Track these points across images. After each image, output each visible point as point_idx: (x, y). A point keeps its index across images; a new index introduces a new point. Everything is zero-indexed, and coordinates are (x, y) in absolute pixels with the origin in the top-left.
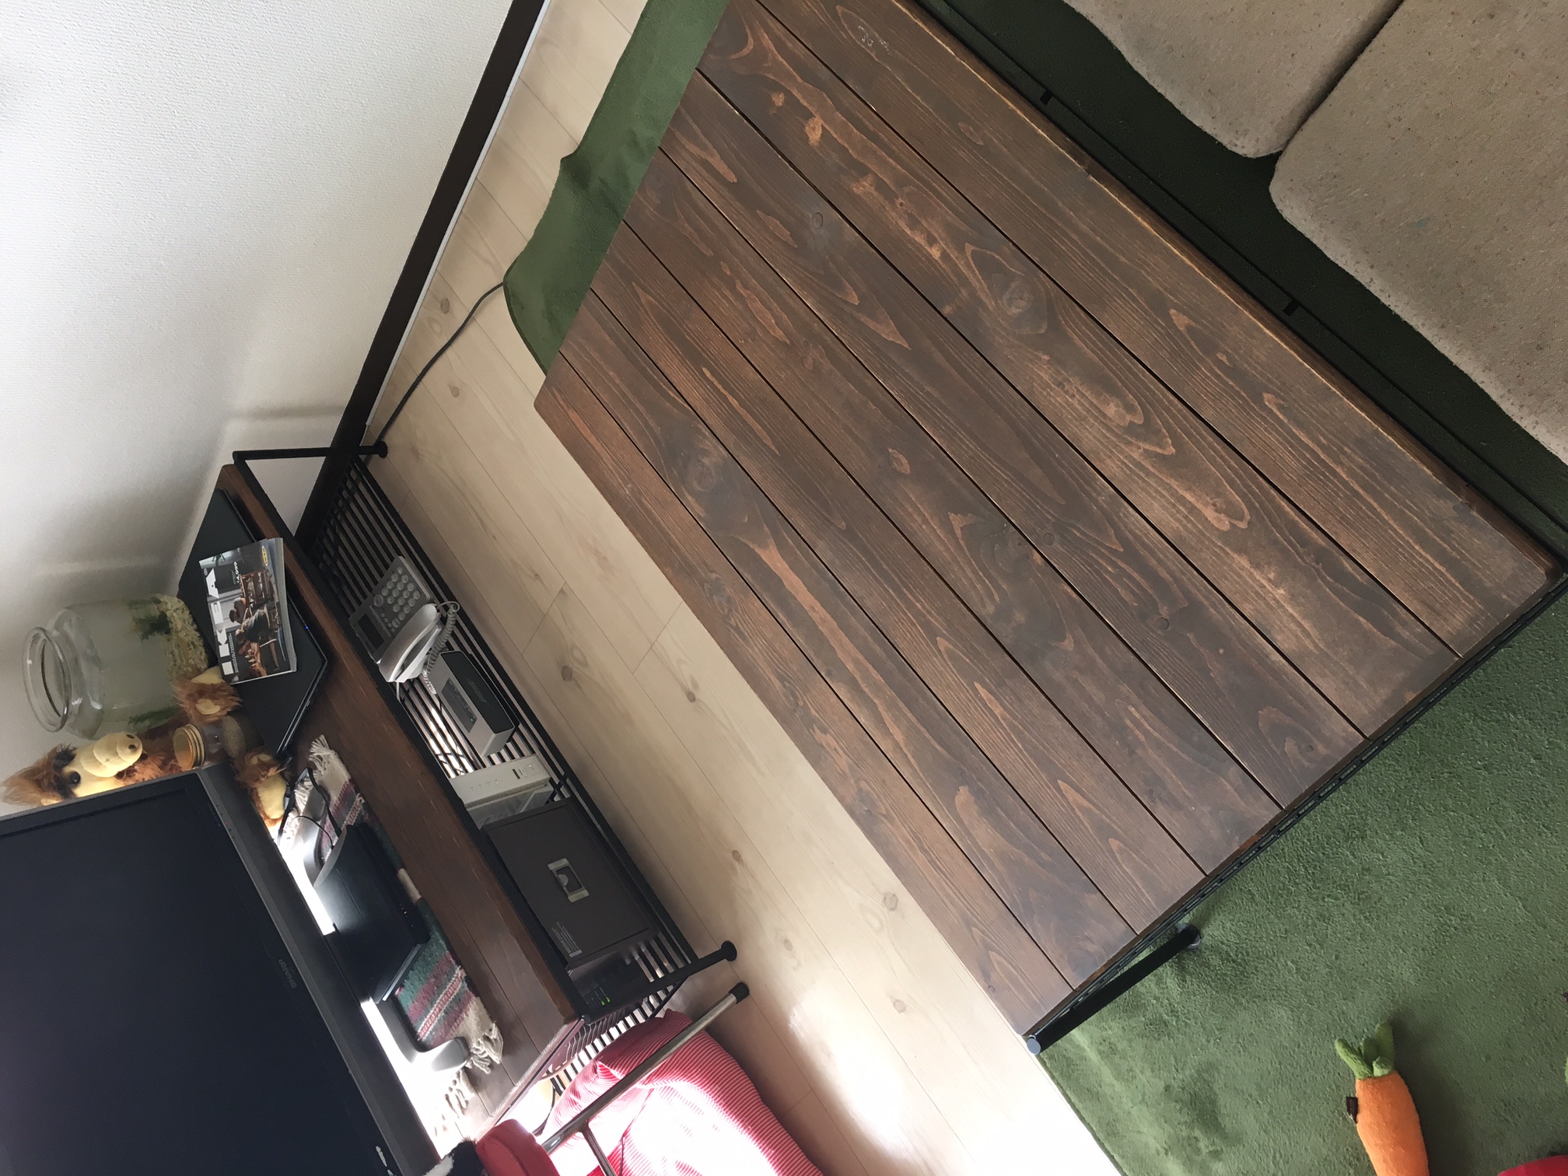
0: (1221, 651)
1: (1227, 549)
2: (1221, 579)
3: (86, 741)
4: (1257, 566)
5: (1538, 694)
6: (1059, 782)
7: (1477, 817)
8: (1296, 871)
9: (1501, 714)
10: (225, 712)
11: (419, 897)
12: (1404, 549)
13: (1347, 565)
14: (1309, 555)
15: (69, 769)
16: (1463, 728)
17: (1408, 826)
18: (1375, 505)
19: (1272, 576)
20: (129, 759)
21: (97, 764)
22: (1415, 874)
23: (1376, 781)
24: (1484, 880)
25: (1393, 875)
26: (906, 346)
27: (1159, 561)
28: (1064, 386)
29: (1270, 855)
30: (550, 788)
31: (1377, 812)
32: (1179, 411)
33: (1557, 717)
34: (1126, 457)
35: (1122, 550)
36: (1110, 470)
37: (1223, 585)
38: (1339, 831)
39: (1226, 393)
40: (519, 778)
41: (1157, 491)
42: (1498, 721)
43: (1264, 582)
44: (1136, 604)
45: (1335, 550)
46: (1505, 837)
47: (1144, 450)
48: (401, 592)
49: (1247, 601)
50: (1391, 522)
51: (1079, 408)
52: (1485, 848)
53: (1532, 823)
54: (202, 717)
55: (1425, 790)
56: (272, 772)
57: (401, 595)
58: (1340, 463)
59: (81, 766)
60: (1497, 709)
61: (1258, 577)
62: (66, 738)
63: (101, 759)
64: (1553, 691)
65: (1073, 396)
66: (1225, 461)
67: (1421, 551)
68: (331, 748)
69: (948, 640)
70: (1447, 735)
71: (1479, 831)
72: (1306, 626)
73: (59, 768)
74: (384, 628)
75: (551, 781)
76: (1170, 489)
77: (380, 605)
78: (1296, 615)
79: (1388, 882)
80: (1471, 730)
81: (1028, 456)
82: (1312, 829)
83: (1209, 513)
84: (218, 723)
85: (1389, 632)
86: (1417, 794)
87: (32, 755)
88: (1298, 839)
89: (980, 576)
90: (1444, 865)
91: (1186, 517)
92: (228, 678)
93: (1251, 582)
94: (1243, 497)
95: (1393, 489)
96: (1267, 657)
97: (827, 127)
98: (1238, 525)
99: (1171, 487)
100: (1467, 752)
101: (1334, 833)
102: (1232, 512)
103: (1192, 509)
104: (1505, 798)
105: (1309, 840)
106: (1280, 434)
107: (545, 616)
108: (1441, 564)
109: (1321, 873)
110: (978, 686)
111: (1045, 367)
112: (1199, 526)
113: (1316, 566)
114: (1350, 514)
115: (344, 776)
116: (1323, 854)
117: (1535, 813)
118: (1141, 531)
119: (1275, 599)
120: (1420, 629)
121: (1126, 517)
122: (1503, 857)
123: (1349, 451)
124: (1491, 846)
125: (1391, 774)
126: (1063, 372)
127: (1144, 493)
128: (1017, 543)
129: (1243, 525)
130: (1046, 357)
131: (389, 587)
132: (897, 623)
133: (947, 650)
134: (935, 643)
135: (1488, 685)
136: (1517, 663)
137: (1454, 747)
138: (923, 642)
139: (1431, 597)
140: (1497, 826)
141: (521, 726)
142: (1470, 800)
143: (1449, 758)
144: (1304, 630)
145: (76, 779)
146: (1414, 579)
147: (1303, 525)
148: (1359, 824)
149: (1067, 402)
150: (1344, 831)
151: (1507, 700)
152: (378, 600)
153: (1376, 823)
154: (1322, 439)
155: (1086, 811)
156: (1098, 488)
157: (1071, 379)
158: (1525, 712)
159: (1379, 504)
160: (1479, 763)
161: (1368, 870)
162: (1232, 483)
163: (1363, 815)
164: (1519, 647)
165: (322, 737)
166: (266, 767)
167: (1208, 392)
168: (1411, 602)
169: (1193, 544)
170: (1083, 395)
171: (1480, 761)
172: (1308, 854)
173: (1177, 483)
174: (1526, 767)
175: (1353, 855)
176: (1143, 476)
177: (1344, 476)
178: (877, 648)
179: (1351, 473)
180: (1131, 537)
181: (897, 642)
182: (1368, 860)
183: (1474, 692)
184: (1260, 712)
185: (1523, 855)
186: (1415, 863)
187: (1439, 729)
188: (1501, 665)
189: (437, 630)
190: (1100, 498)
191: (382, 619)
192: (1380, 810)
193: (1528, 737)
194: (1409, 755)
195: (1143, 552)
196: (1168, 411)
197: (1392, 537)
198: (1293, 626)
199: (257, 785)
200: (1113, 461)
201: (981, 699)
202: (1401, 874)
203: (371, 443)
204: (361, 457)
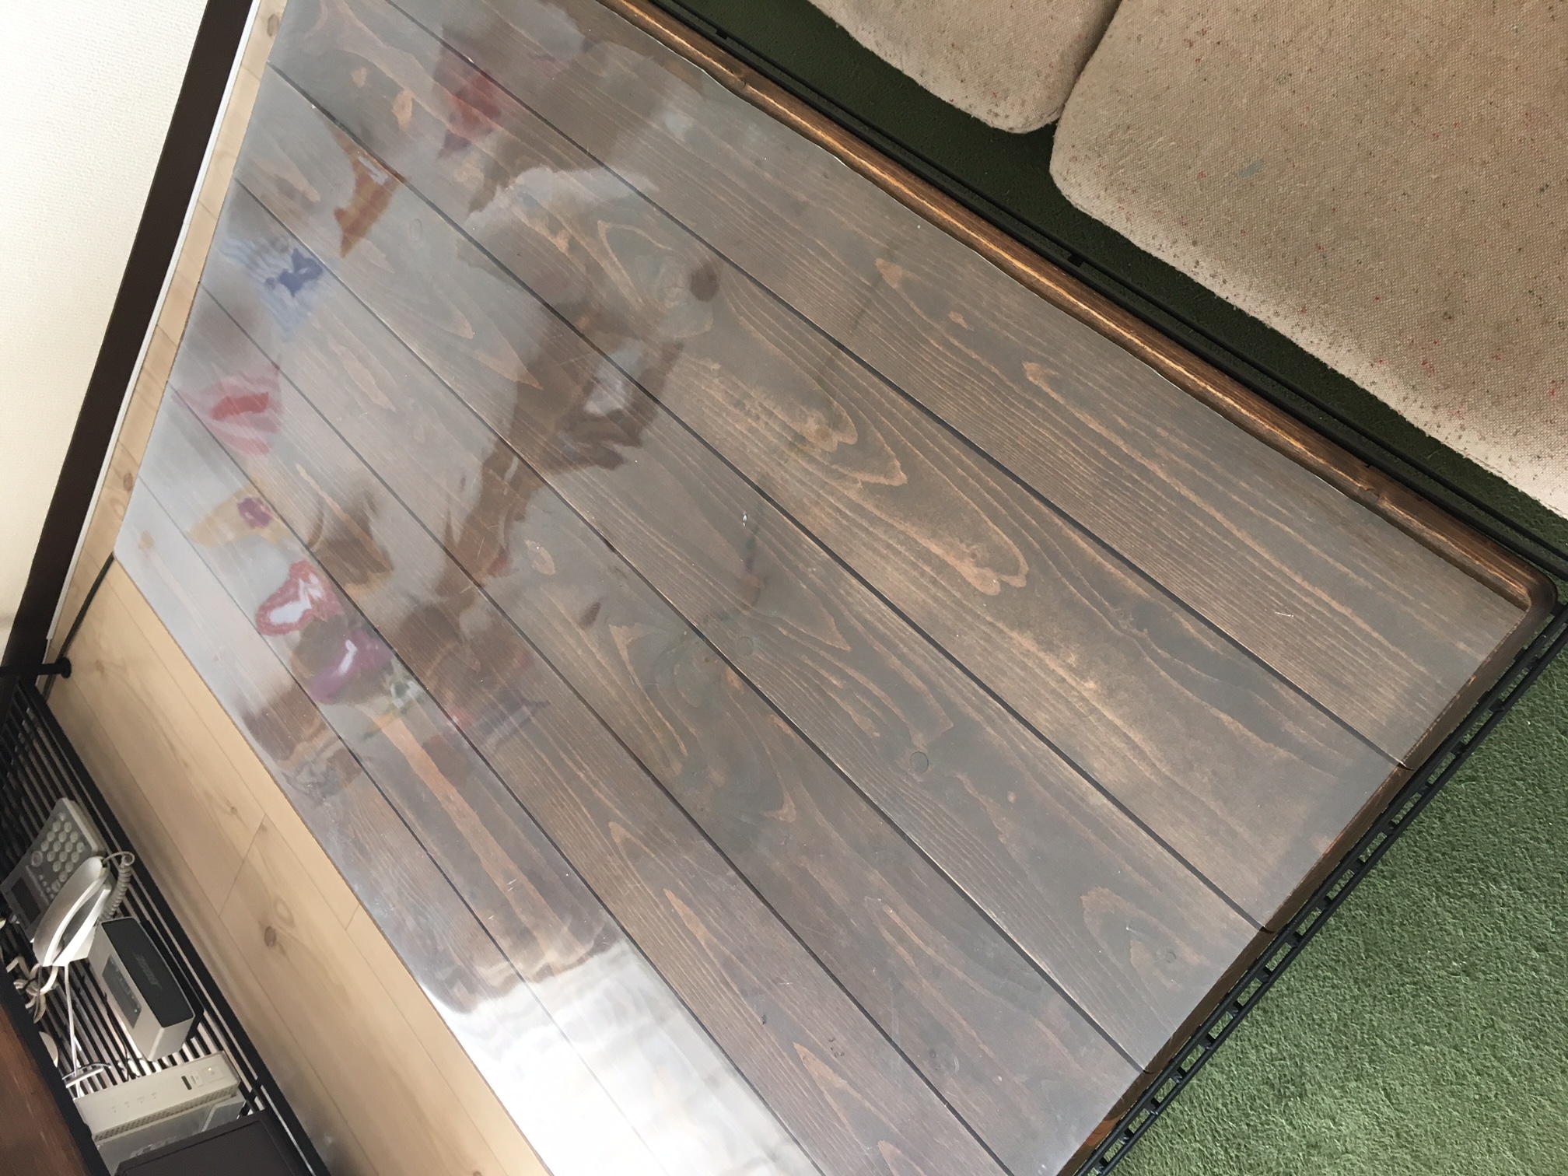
0: (1012, 798)
1: (1000, 625)
2: (996, 677)
4: (1049, 646)
5: (1527, 849)
6: (797, 1046)
7: (1465, 1050)
8: (1212, 1155)
9: (1476, 885)
12: (1278, 586)
13: (1187, 626)
14: (1125, 617)
16: (1423, 911)
17: (1364, 1073)
18: (1219, 516)
19: (1072, 660)
22: (1385, 1147)
23: (1308, 1004)
24: (1490, 1152)
25: (1353, 1152)
26: (536, 385)
27: (902, 657)
28: (744, 405)
29: (1173, 1132)
30: (240, 1099)
31: (1316, 1053)
32: (907, 414)
33: (1561, 881)
34: (839, 499)
35: (848, 648)
36: (820, 524)
37: (1002, 685)
38: (1266, 1088)
39: (970, 372)
40: (189, 1087)
41: (889, 546)
42: (1472, 896)
43: (1061, 672)
44: (877, 734)
45: (1168, 606)
46: (1511, 1079)
47: (863, 483)
48: (63, 845)
49: (1039, 708)
50: (1249, 542)
51: (768, 434)
52: (1484, 1099)
53: (1549, 1054)
55: (1381, 1013)
57: (63, 849)
58: (1152, 455)
60: (1469, 878)
61: (1052, 666)
64: (1548, 842)
65: (758, 418)
66: (979, 481)
67: (1306, 585)
69: (625, 826)
70: (1402, 924)
71: (1470, 1073)
72: (1136, 740)
74: (42, 894)
75: (242, 1087)
76: (907, 541)
77: (39, 864)
78: (1119, 722)
79: (1348, 1165)
80: (1435, 913)
81: (706, 521)
82: (1227, 1087)
83: (968, 570)
85: (1272, 733)
86: (1371, 1020)
88: (1208, 1105)
89: (659, 717)
90: (1426, 1131)
91: (934, 582)
93: (1043, 675)
94: (1014, 534)
95: (1244, 485)
96: (1083, 800)
97: (418, 100)
98: (1013, 584)
99: (908, 537)
100: (1434, 947)
101: (1259, 1091)
102: (999, 563)
103: (942, 566)
104: (1503, 1017)
105: (1225, 1105)
106: (1056, 424)
107: (243, 862)
108: (1341, 603)
109: (1249, 1155)
110: (669, 894)
111: (716, 381)
112: (954, 592)
113: (1140, 634)
114: (1181, 537)
116: (1248, 1125)
117: (1551, 1038)
118: (871, 613)
119: (1083, 699)
120: (1324, 722)
121: (848, 593)
122: (1513, 1112)
123: (1164, 434)
124: (1492, 1095)
125: (1328, 993)
126: (740, 384)
127: (870, 553)
128: (703, 659)
129: (1018, 582)
130: (716, 366)
131: (50, 838)
132: (555, 806)
133: (626, 842)
134: (607, 832)
135: (1450, 842)
136: (1487, 804)
137: (1415, 943)
138: (592, 833)
139: (1333, 663)
140: (1496, 1064)
141: (206, 1014)
142: (1450, 1024)
143: (1410, 960)
144: (1135, 747)
146: (1301, 635)
147: (1109, 566)
148: (1292, 1074)
149: (751, 430)
150: (1272, 1086)
151: (1482, 861)
152: (36, 858)
153: (1317, 1070)
154: (1120, 420)
155: (839, 1094)
156: (805, 554)
157: (752, 394)
158: (1511, 878)
159: (1226, 515)
160: (1455, 964)
161: (1316, 1146)
162: (995, 518)
163: (1297, 1060)
164: (1486, 779)
167: (943, 376)
168: (1301, 674)
169: (949, 623)
170: (771, 414)
171: (1456, 961)
172: (1226, 1127)
173: (914, 529)
174: (1526, 964)
175: (1291, 1124)
176: (865, 524)
177: (1163, 476)
178: (534, 851)
179: (1176, 471)
180: (860, 628)
181: (559, 835)
182: (1313, 1131)
183: (1430, 854)
184: (1083, 898)
185: (1543, 1107)
186: (1383, 1130)
187: (1387, 917)
188: (1463, 808)
189: (105, 892)
190: (810, 570)
191: (40, 882)
192: (1321, 1051)
193: (1521, 917)
194: (1350, 960)
195: (878, 647)
196: (891, 416)
197: (1253, 568)
198: (1116, 742)
200: (822, 509)
201: (676, 916)
202: (1364, 1150)
203: (53, 661)
204: (40, 681)
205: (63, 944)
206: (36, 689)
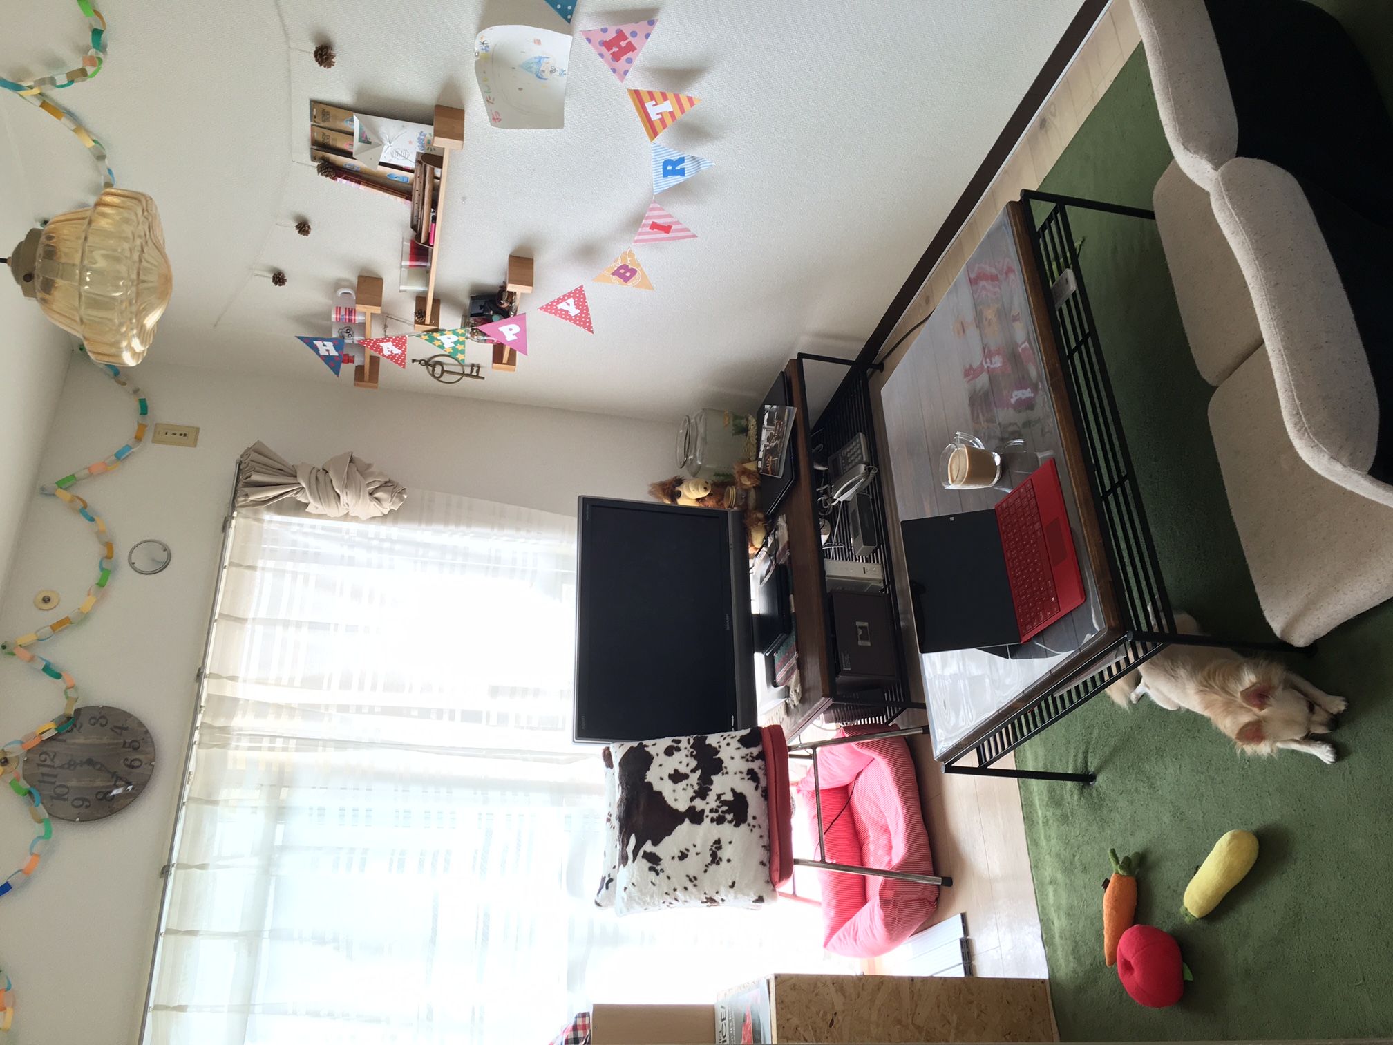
3: (692, 477)
10: (752, 486)
11: (793, 611)
15: (678, 489)
17: (1178, 758)
20: (703, 494)
21: (689, 490)
30: (881, 585)
40: (865, 573)
48: (855, 452)
54: (742, 485)
56: (760, 524)
57: (854, 454)
59: (683, 489)
62: (683, 473)
63: (691, 489)
68: (786, 523)
73: (674, 487)
74: (841, 468)
75: (883, 581)
77: (844, 455)
84: (747, 491)
87: (666, 476)
92: (759, 469)
115: (786, 538)
131: (851, 447)
141: (881, 544)
145: (679, 494)
165: (784, 515)
166: (759, 520)
189: (863, 480)
191: (843, 463)
199: (751, 528)
203: (877, 363)
204: (869, 371)
205: (842, 493)
206: (866, 373)
